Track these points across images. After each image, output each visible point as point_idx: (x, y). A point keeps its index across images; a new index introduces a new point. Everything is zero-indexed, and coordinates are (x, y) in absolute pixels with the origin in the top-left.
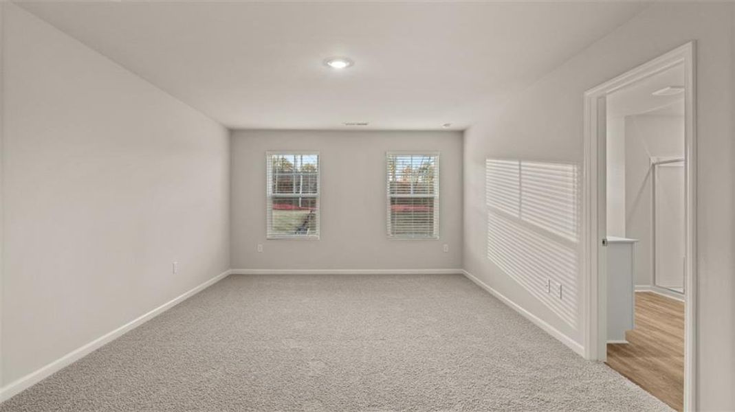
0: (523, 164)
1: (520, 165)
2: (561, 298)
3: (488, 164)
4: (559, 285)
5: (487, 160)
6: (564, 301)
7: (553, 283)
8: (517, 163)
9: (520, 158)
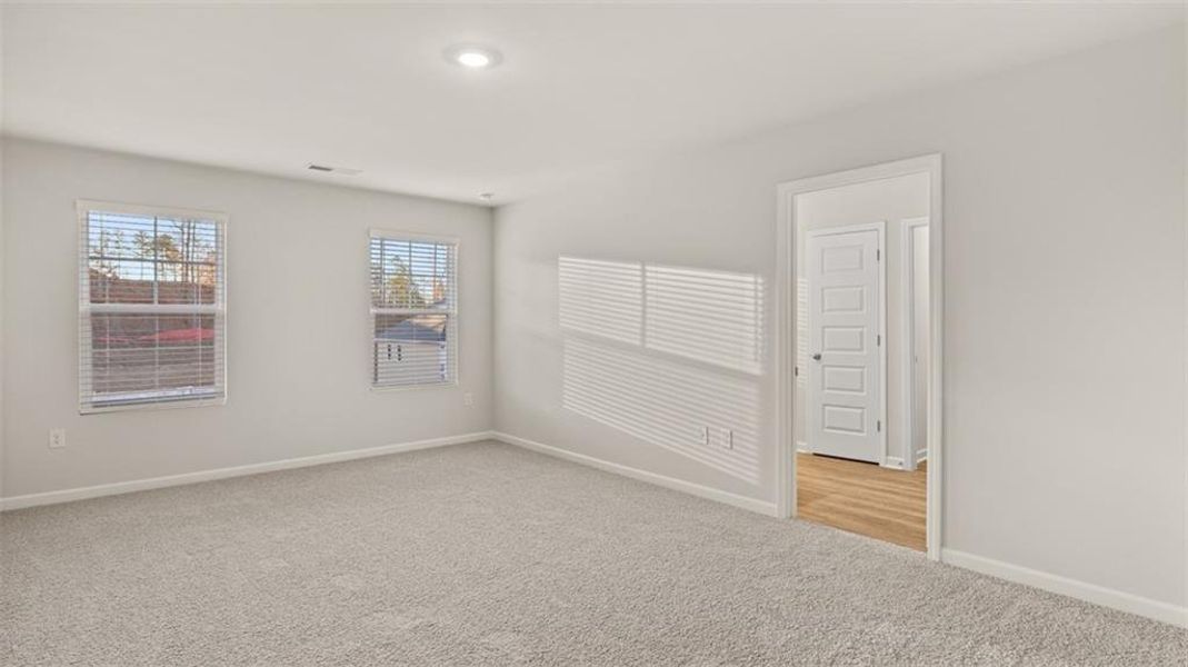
0: (648, 268)
1: (644, 271)
2: (731, 448)
3: (561, 264)
4: (729, 432)
5: (561, 258)
6: (736, 451)
7: (712, 429)
8: (638, 267)
9: (644, 261)
